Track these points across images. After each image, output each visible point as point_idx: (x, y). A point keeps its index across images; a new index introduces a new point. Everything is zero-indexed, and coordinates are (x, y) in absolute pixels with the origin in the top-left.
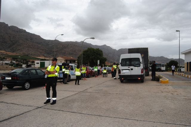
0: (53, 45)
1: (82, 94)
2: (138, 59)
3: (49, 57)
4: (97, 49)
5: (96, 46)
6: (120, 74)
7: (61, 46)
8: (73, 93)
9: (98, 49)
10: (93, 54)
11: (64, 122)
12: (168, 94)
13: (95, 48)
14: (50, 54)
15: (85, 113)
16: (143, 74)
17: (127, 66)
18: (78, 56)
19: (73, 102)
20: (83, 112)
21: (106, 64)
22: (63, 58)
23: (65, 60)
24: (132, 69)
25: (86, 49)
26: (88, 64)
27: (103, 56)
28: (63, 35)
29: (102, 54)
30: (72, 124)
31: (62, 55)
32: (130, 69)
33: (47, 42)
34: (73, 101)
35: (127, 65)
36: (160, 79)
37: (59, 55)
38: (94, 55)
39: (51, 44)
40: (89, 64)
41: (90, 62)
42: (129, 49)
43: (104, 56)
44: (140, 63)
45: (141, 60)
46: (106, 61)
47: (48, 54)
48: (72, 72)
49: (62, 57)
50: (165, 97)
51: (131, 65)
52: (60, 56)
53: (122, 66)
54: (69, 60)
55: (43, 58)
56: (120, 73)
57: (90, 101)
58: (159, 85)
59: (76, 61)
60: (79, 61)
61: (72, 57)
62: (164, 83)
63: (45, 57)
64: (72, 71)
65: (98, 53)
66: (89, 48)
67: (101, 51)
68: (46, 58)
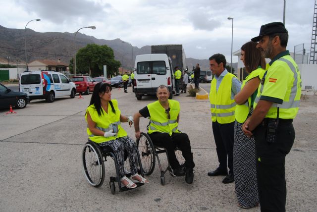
0: (24, 38)
1: (73, 119)
2: (162, 63)
3: (17, 61)
4: (103, 46)
5: (103, 40)
6: (135, 87)
7: (39, 41)
8: (57, 119)
9: (106, 46)
10: (97, 55)
11: (39, 157)
12: (201, 113)
13: (100, 44)
14: (18, 55)
15: (73, 143)
16: (170, 86)
17: (146, 74)
18: (71, 58)
19: (56, 131)
20: (70, 143)
21: (119, 72)
22: (43, 62)
23: (47, 66)
24: (153, 79)
25: (84, 46)
26: (89, 73)
27: (115, 59)
28: (39, 20)
29: (113, 54)
30: (50, 157)
31: (41, 58)
32: (151, 79)
33: (9, 33)
34: (57, 129)
35: (146, 72)
36: (197, 94)
37: (35, 57)
38: (99, 56)
39: (18, 37)
40: (90, 71)
41: (91, 69)
42: (153, 47)
43: (117, 58)
44: (167, 68)
45: (168, 65)
46: (119, 67)
47: (15, 55)
48: (58, 86)
49: (41, 61)
50: (195, 117)
51: (152, 72)
52: (37, 60)
53: (138, 73)
54: (53, 66)
55: (6, 63)
56: (136, 85)
57: (82, 128)
58: (192, 102)
59: (68, 68)
60: (73, 67)
61: (59, 61)
62: (201, 99)
63: (9, 60)
64: (56, 84)
65: (106, 53)
66: (89, 45)
67: (111, 50)
68: (11, 64)
